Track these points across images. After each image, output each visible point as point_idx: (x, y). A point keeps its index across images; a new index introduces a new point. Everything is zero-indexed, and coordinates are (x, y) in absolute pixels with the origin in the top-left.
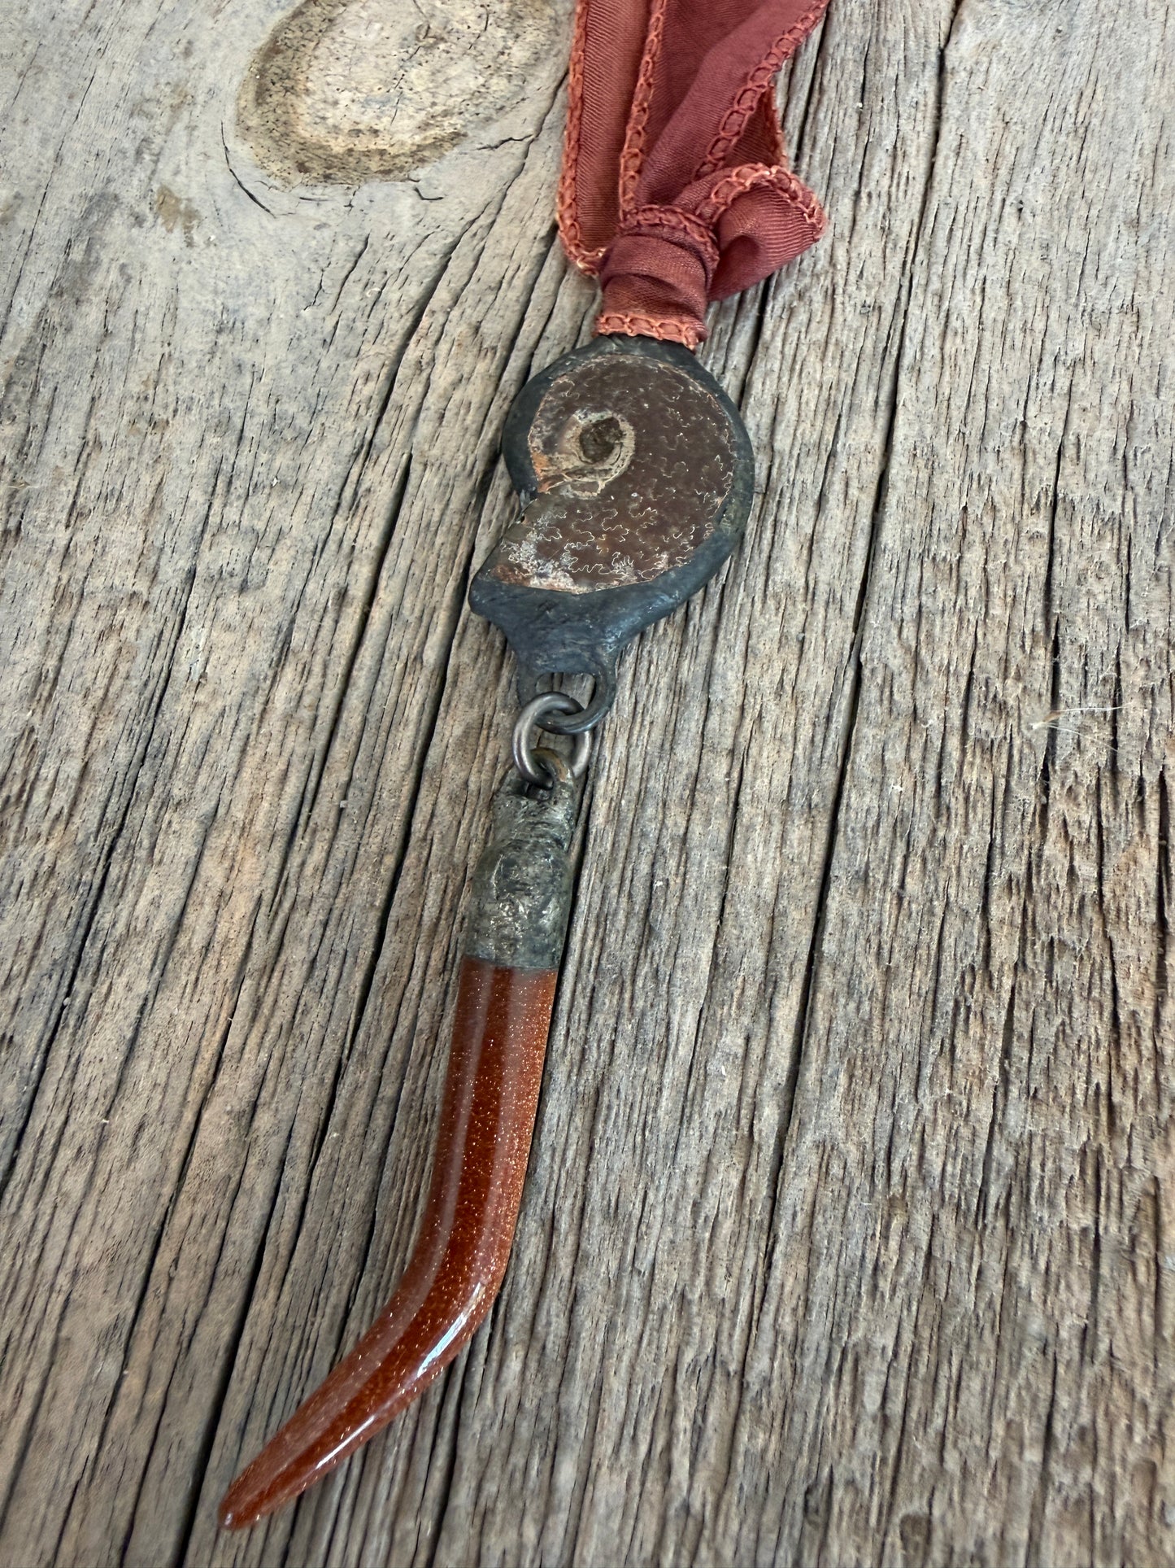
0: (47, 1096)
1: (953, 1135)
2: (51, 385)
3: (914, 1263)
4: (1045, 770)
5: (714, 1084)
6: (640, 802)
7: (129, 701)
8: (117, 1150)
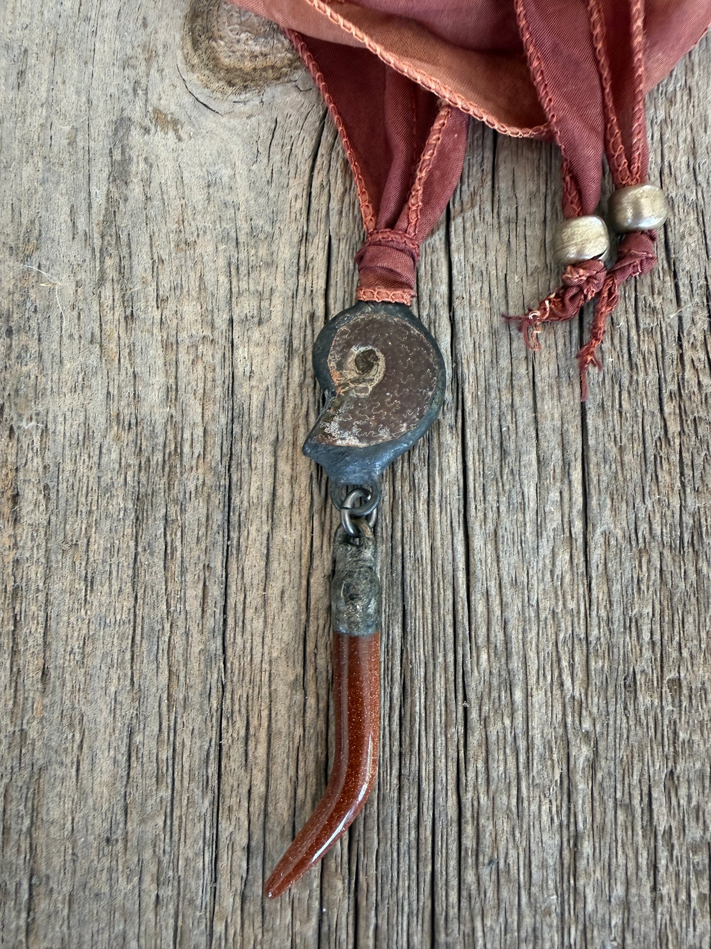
0: (233, 589)
1: (663, 516)
2: (125, 233)
3: (655, 575)
4: (680, 339)
5: (549, 517)
6: (487, 391)
7: (219, 392)
8: (274, 605)
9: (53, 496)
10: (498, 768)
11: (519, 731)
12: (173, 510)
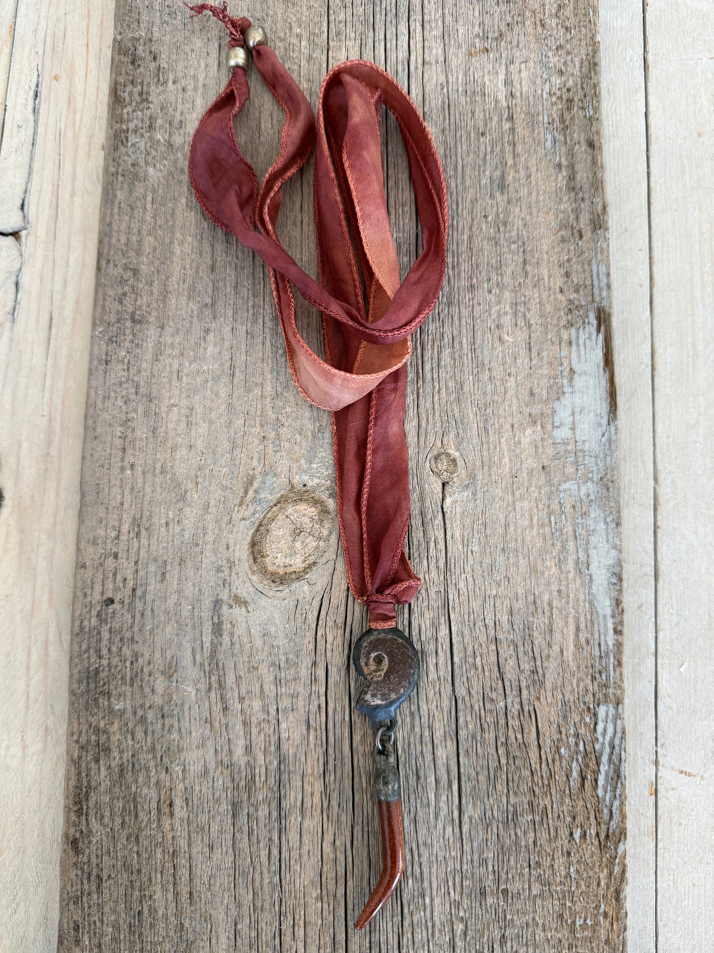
0: (284, 850)
1: (499, 807)
2: (221, 662)
3: (495, 837)
4: (506, 714)
5: (442, 809)
6: (409, 746)
7: (273, 749)
8: (305, 857)
9: (190, 804)
10: (418, 937)
11: (428, 918)
12: (252, 810)
